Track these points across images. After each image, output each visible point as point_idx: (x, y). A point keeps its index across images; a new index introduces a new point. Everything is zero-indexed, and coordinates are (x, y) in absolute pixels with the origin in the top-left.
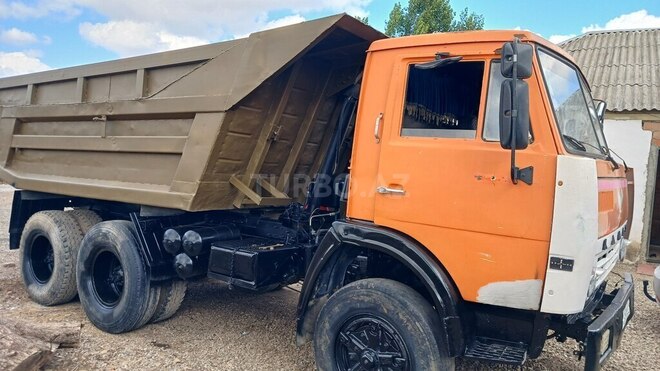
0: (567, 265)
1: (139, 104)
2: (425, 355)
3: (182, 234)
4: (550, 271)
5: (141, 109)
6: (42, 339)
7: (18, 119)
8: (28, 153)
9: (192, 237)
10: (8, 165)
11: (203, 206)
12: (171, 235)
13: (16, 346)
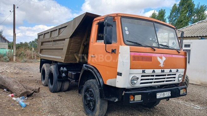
0: (120, 74)
1: (58, 37)
2: (97, 98)
3: (63, 69)
4: (117, 76)
5: (58, 38)
6: (31, 90)
7: (42, 42)
8: (43, 50)
9: (65, 69)
10: (40, 53)
11: (67, 62)
12: (62, 68)
13: (22, 90)
